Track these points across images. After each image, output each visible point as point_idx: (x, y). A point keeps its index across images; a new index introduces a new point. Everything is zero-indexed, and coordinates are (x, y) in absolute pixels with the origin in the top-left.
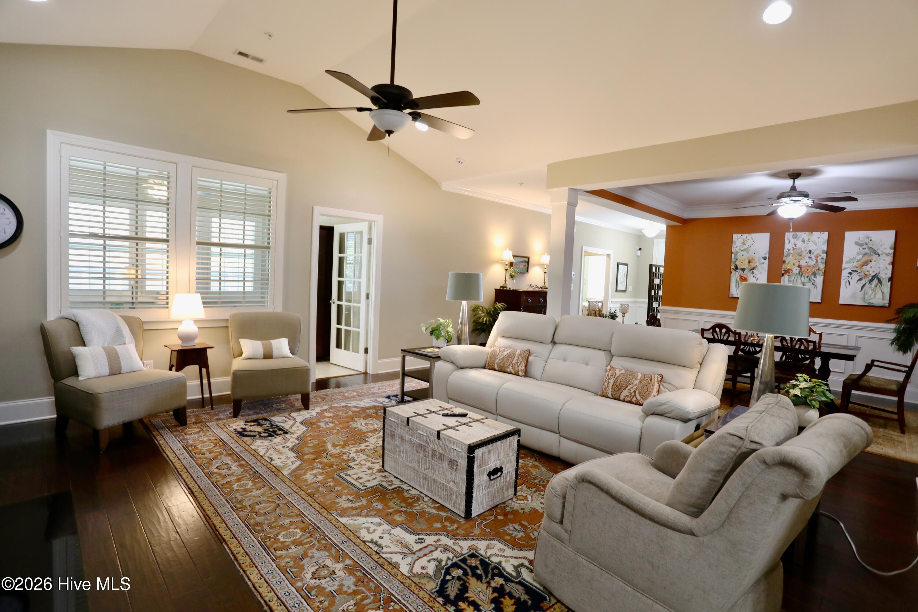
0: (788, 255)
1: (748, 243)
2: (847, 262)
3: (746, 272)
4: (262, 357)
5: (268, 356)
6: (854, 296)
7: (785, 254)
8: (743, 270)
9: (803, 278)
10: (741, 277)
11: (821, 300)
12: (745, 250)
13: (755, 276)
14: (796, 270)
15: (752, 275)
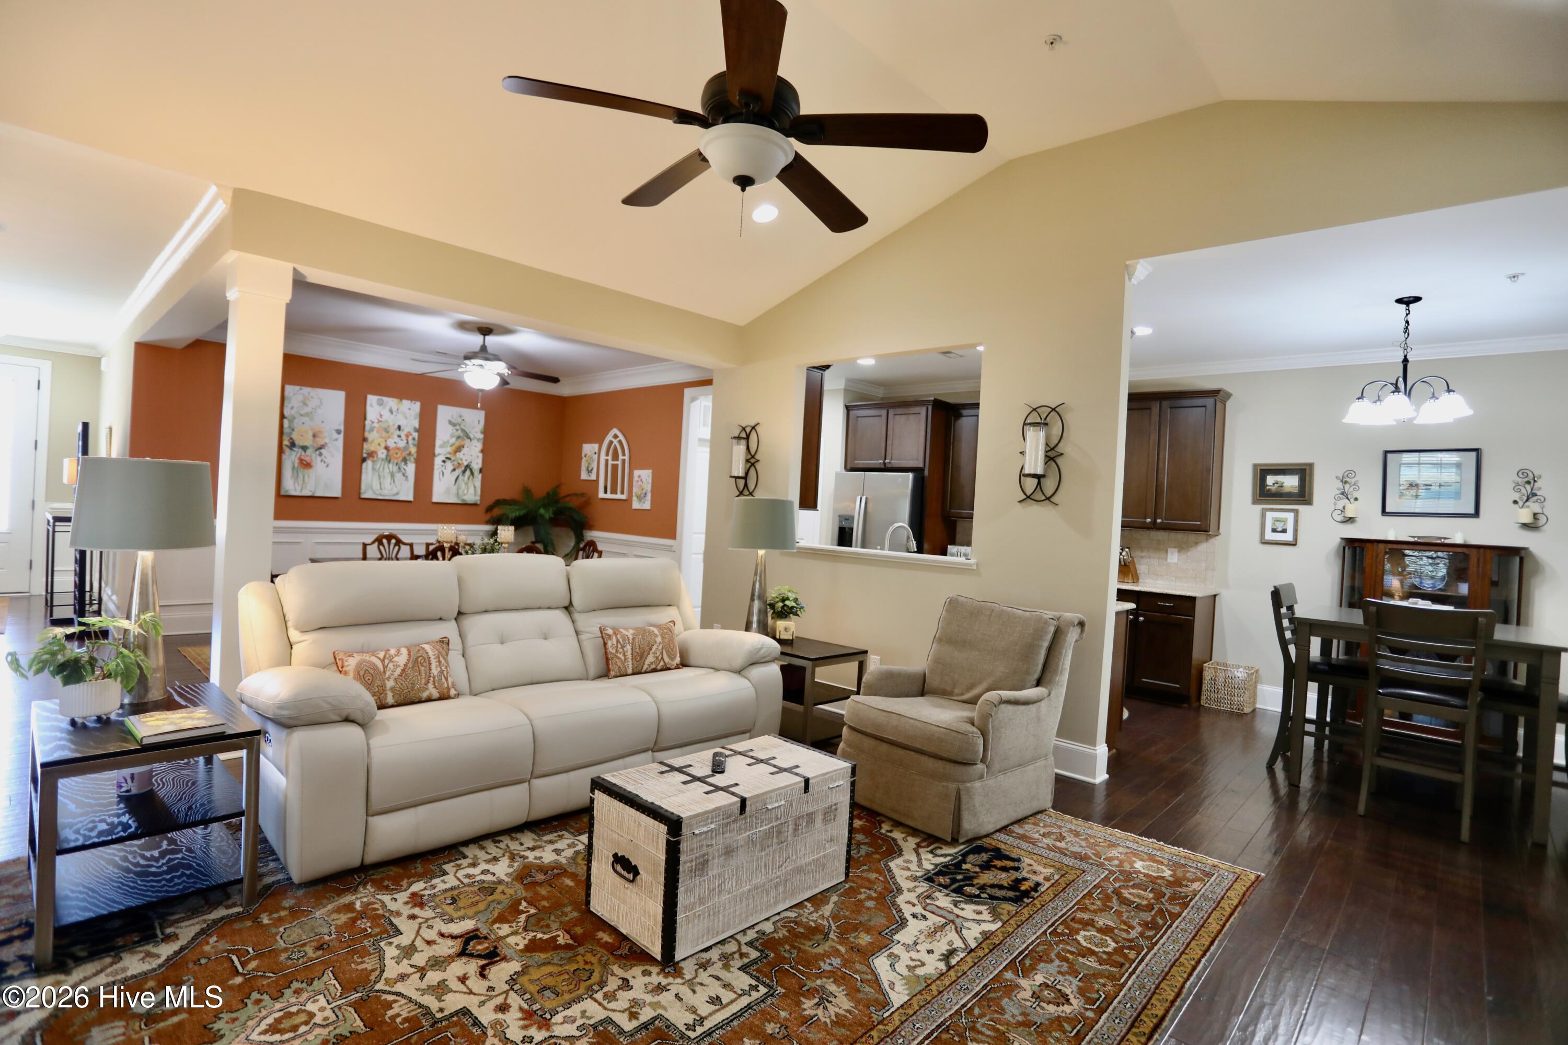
0: (372, 430)
1: (313, 404)
2: (441, 447)
3: (309, 452)
6: (448, 491)
7: (367, 428)
8: (304, 448)
9: (391, 466)
10: (301, 460)
11: (415, 497)
12: (307, 415)
13: (325, 459)
14: (382, 454)
15: (319, 459)
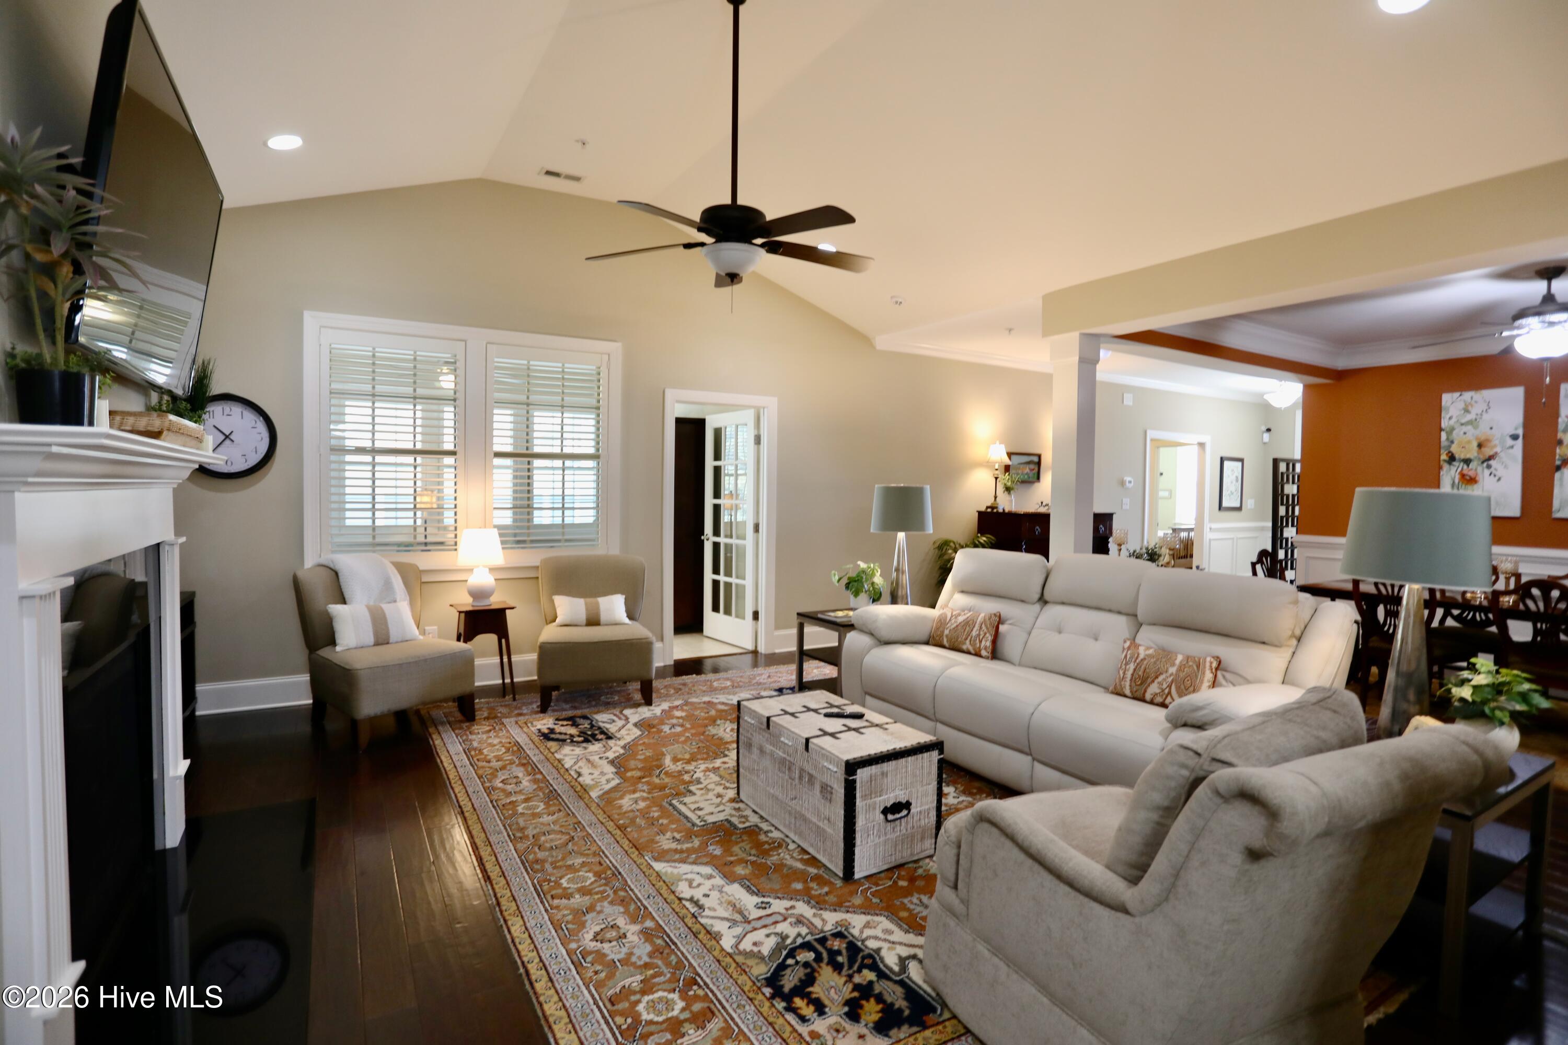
1: (1477, 409)
4: (584, 622)
5: (593, 621)
7: (1561, 427)
13: (1495, 472)
15: (1487, 472)
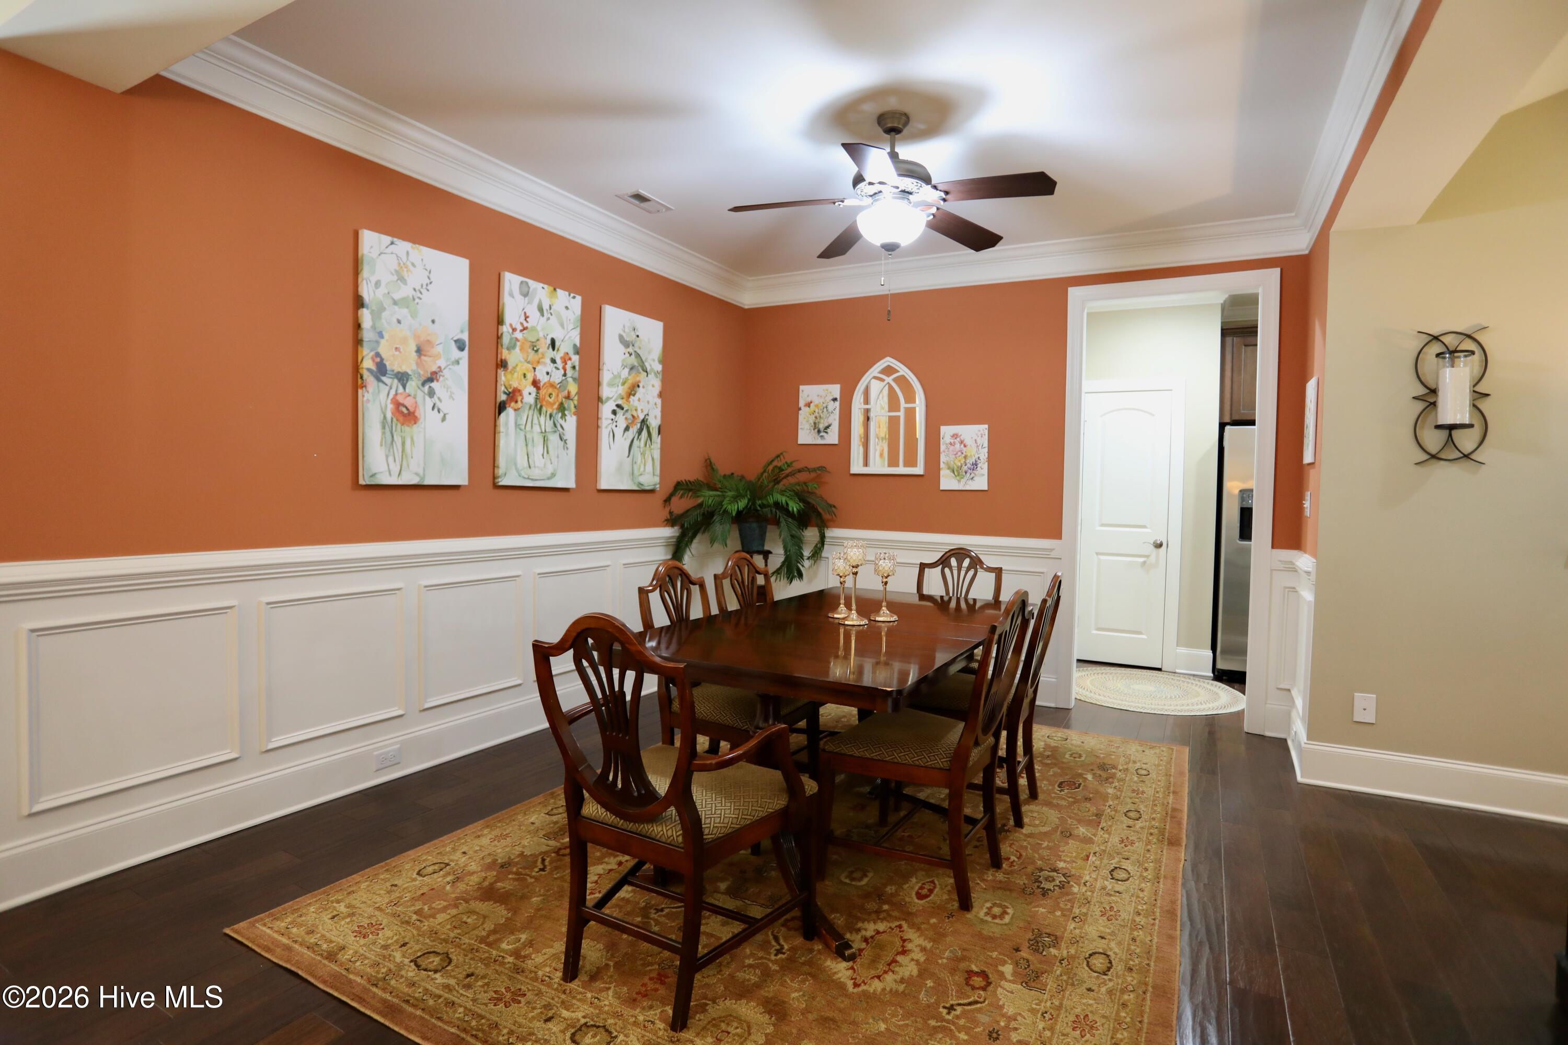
0: (511, 348)
2: (611, 385)
3: (412, 385)
6: (618, 468)
7: (506, 340)
8: (403, 378)
9: (542, 419)
10: (398, 405)
11: (576, 483)
12: (404, 302)
13: (438, 403)
14: (528, 395)
15: (429, 402)
